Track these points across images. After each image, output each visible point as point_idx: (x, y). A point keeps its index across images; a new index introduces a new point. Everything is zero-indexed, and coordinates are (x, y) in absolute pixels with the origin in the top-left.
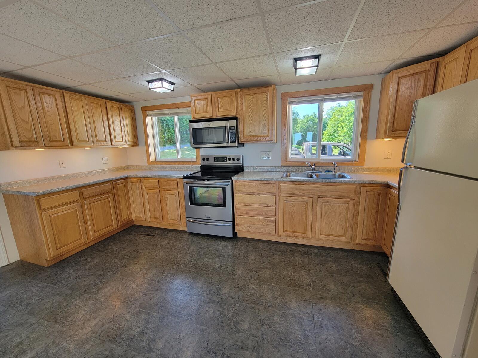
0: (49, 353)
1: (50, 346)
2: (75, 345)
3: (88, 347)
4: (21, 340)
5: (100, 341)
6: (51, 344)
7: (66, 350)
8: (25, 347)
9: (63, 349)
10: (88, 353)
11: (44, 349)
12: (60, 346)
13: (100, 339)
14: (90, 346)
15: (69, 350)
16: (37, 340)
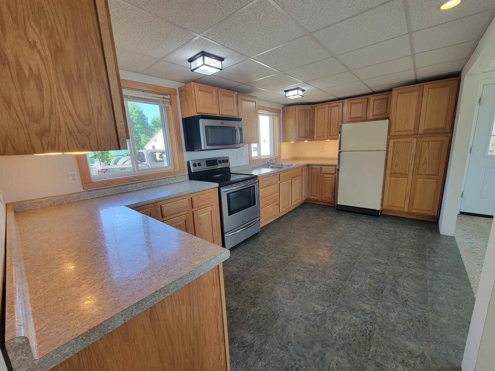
0: (404, 330)
1: (398, 332)
2: (391, 313)
3: (391, 304)
4: (400, 364)
5: (383, 299)
6: (395, 332)
7: (397, 318)
8: (406, 354)
9: (397, 320)
10: (395, 303)
11: (402, 336)
12: (396, 324)
13: (382, 299)
14: (389, 303)
15: (397, 316)
16: (395, 347)
